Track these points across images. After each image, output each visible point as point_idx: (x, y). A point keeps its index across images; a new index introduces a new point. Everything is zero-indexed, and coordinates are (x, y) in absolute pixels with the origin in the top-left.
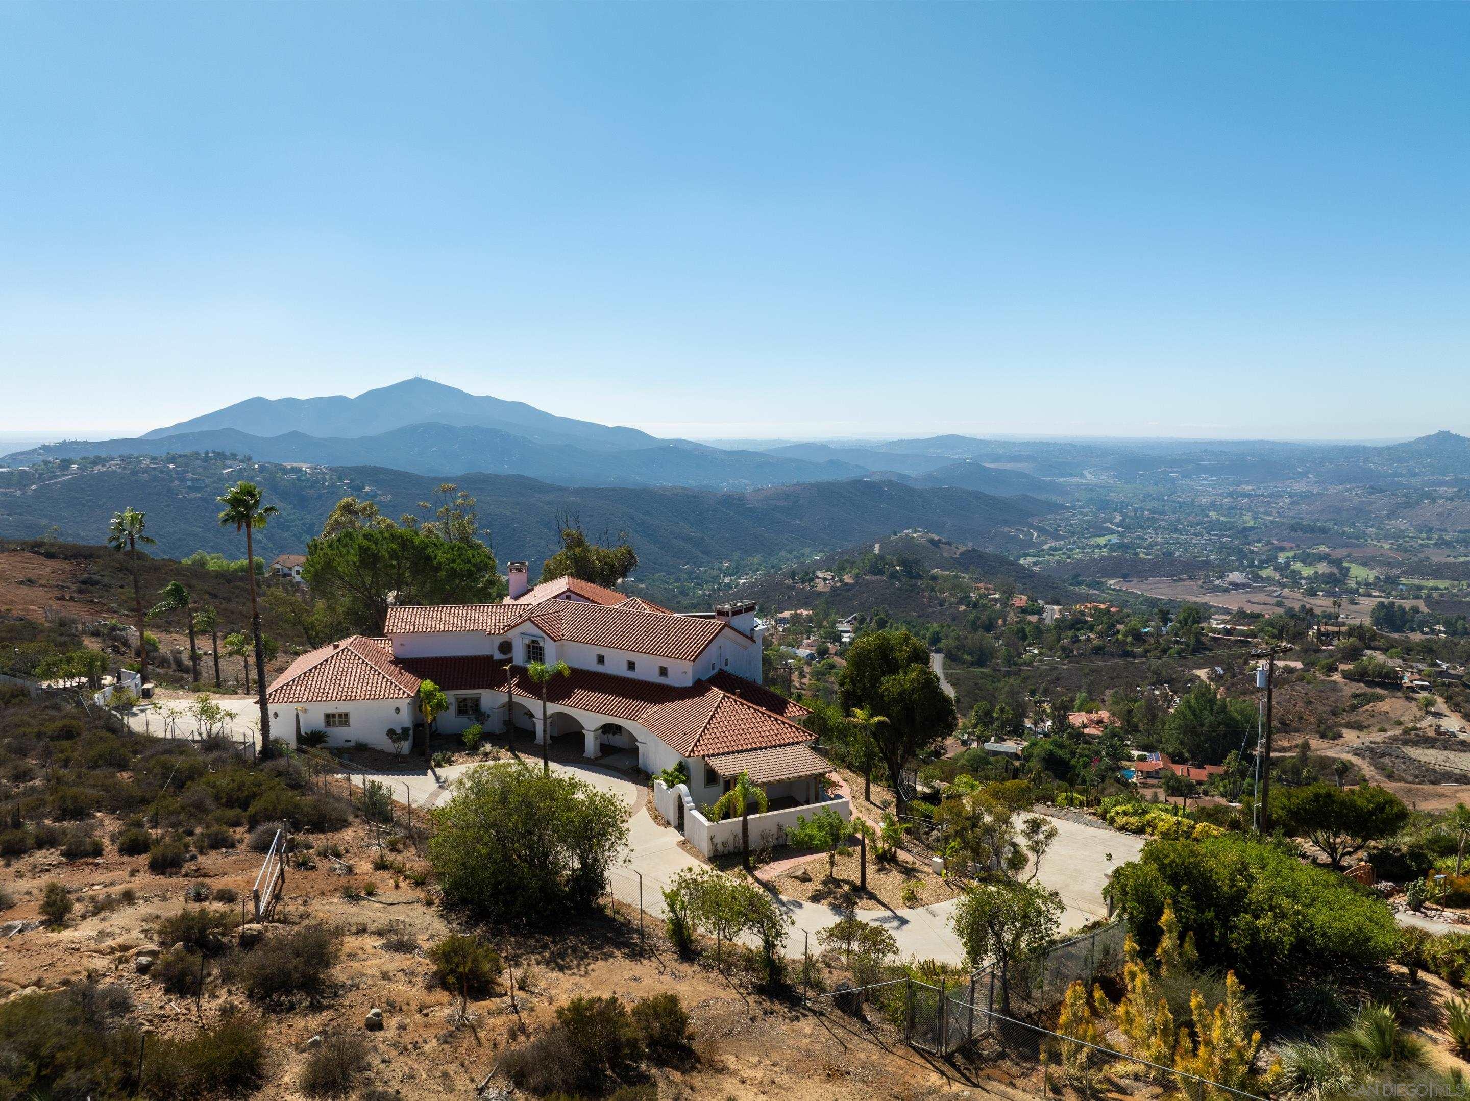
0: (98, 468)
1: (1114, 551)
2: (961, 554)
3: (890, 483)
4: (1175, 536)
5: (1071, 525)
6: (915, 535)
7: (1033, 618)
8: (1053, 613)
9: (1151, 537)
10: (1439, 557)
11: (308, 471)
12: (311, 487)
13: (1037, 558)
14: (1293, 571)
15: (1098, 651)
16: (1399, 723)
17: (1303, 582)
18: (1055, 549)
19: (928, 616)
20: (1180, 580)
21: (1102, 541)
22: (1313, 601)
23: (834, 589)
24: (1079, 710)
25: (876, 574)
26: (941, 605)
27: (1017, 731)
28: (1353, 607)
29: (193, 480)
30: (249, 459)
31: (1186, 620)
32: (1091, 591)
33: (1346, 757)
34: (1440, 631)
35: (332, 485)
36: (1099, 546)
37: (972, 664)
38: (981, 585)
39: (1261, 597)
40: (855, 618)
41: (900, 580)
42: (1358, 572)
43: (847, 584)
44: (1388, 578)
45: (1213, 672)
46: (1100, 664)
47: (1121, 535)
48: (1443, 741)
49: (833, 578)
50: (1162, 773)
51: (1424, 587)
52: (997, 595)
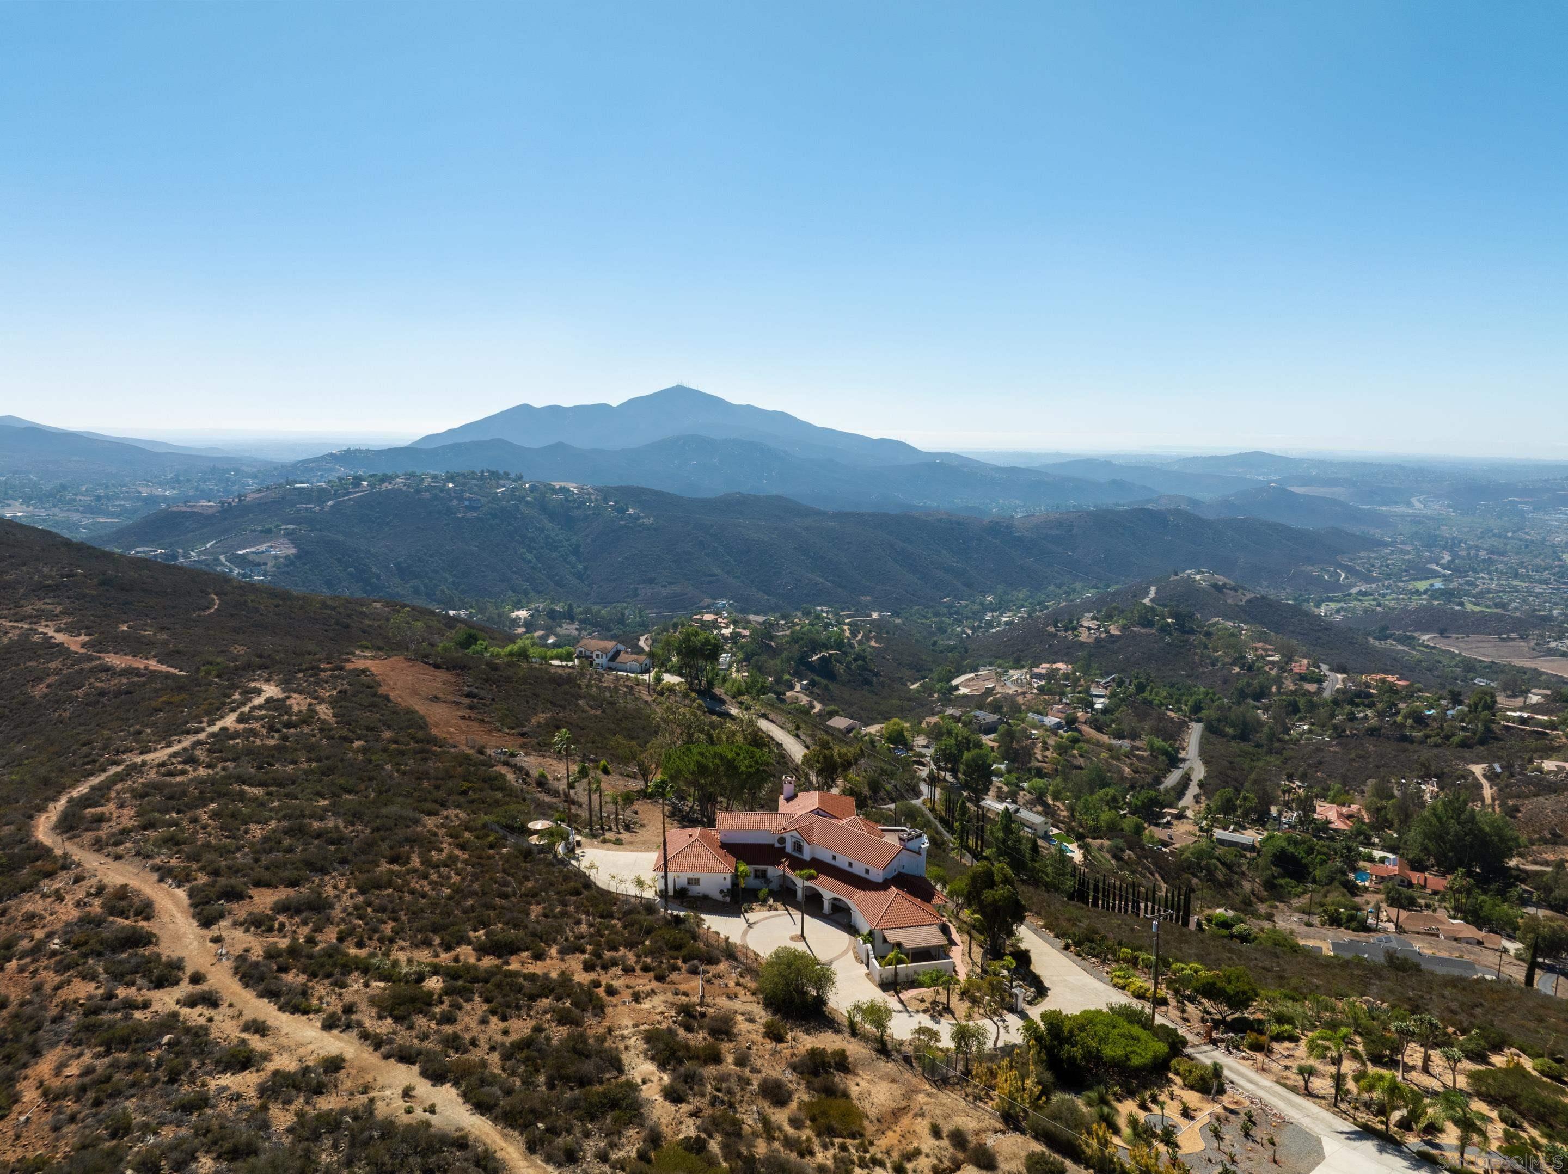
0: (386, 486)
1: (1436, 599)
2: (1248, 601)
3: (1177, 512)
4: (1515, 583)
5: (1387, 566)
6: (1198, 577)
7: (1312, 687)
8: (1336, 681)
9: (1484, 582)
11: (575, 491)
12: (579, 508)
13: (1342, 604)
15: (1373, 732)
18: (1365, 594)
19: (1197, 677)
20: (1509, 639)
21: (1422, 585)
23: (1098, 640)
24: (1332, 802)
25: (1144, 626)
26: (1213, 665)
27: (1261, 820)
29: (470, 499)
30: (521, 478)
31: (1476, 705)
32: (1400, 647)
35: (597, 507)
36: (1417, 592)
37: (1234, 738)
38: (1260, 645)
40: (1113, 679)
41: (1171, 635)
43: (1112, 636)
45: (1491, 768)
46: (1371, 748)
47: (1446, 579)
49: (1099, 628)
50: (1397, 880)
52: (1276, 657)
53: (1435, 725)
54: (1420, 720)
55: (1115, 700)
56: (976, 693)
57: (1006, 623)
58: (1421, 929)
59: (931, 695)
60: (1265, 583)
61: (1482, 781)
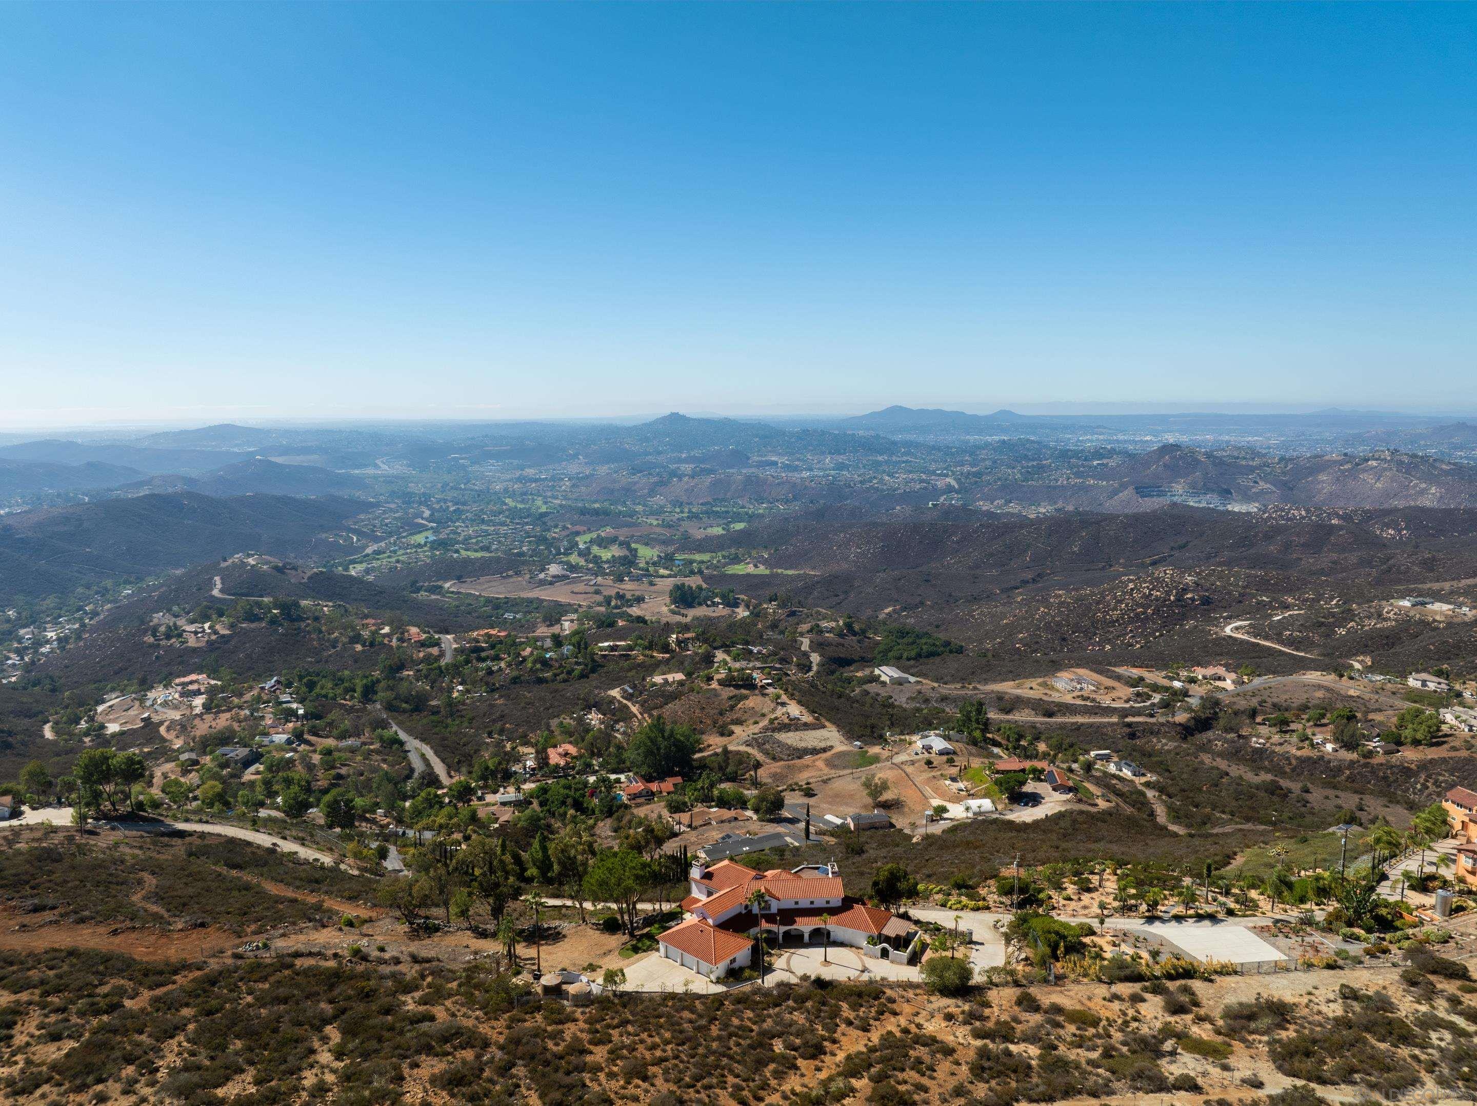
1: (436, 549)
2: (309, 578)
4: (484, 527)
5: (386, 525)
6: (251, 561)
7: (435, 651)
8: (449, 642)
9: (465, 530)
10: (698, 534)
13: (364, 565)
14: (595, 556)
15: (515, 681)
16: (764, 715)
17: (606, 566)
18: (378, 552)
19: (327, 661)
20: (508, 576)
21: (420, 538)
22: (623, 586)
23: (211, 643)
25: (252, 622)
26: (335, 647)
28: (652, 588)
31: (579, 643)
33: (743, 748)
34: (718, 603)
36: (419, 546)
37: (413, 711)
38: (368, 620)
39: (580, 587)
41: (281, 625)
42: (646, 553)
43: (223, 636)
44: (667, 555)
45: (625, 691)
46: (528, 695)
47: (435, 531)
48: (793, 725)
49: (204, 631)
50: (644, 793)
51: (694, 561)
52: (387, 630)
53: (557, 665)
54: (545, 663)
56: (130, 727)
57: (59, 639)
58: (701, 822)
60: (292, 555)
61: (625, 702)
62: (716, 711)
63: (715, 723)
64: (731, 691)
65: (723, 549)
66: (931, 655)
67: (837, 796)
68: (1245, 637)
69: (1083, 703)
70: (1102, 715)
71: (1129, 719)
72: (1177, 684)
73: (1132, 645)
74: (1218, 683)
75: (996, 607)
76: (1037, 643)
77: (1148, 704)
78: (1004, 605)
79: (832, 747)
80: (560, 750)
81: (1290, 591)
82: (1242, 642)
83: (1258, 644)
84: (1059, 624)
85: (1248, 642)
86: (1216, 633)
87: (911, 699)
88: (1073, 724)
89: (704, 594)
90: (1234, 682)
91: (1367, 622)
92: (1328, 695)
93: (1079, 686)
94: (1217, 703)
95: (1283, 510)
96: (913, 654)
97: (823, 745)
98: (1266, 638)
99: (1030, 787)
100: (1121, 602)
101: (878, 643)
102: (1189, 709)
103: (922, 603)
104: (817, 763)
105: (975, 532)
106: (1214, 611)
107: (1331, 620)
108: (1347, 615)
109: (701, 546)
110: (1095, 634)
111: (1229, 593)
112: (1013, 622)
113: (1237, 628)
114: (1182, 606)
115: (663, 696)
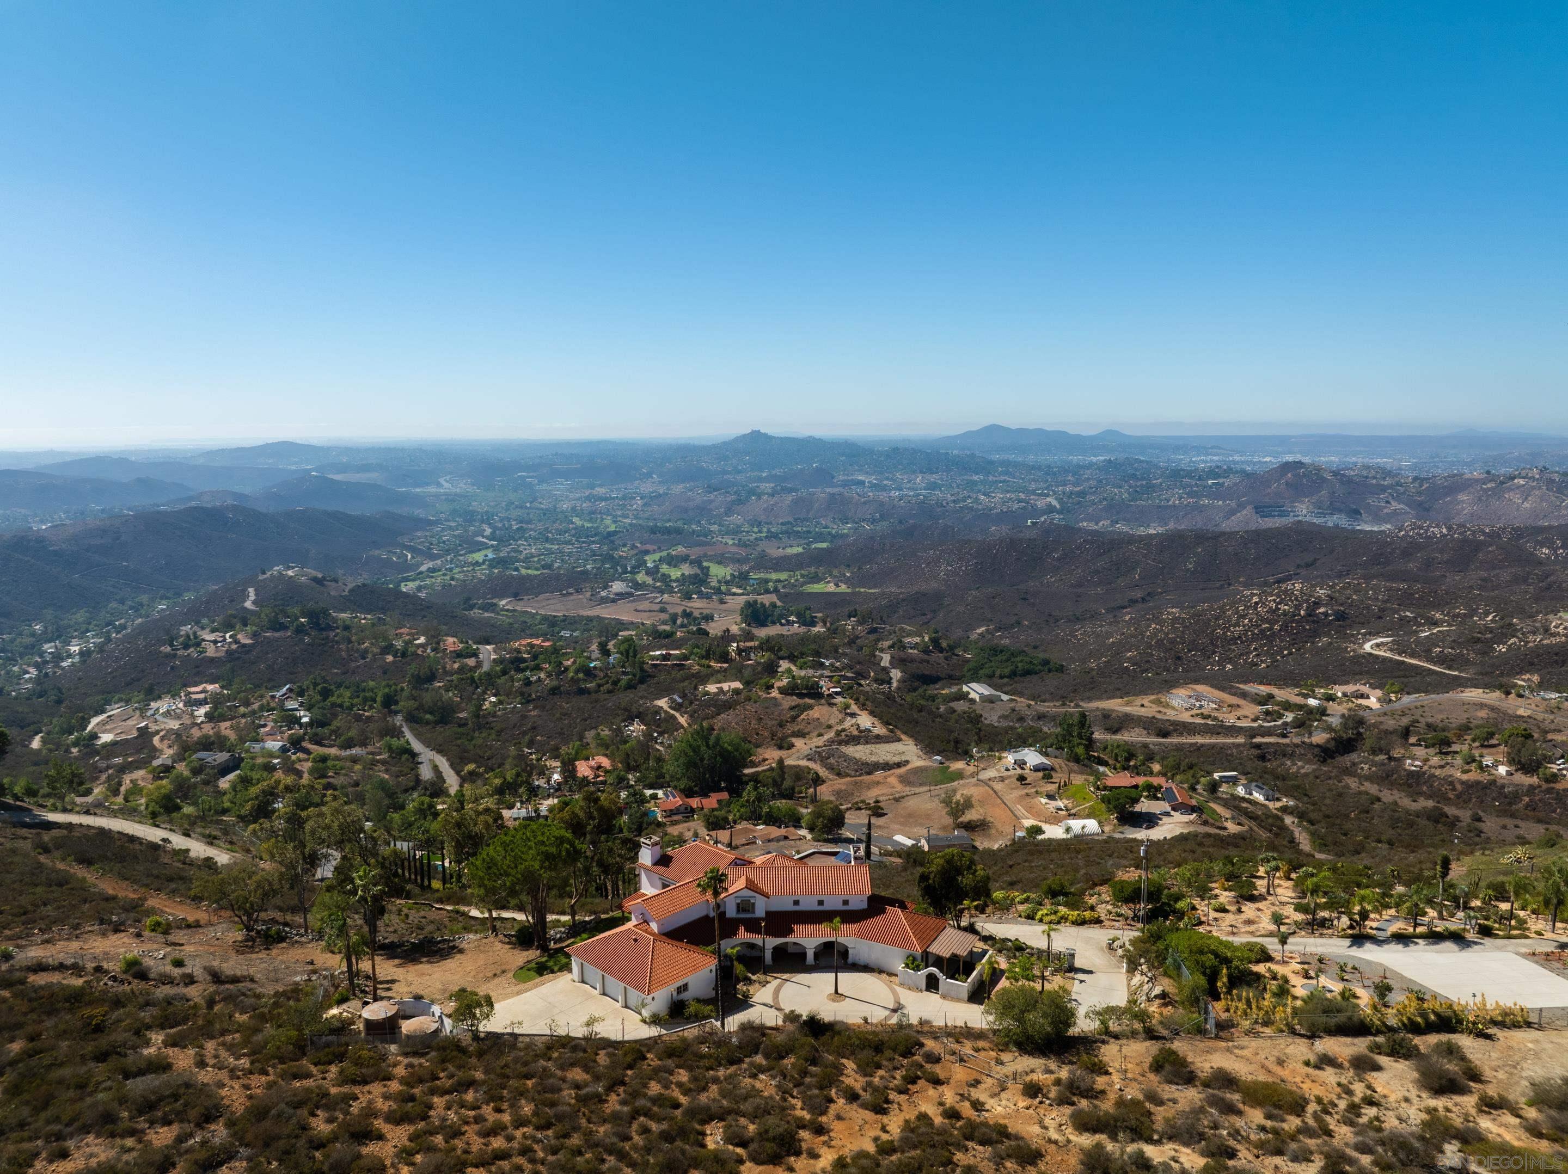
1: (494, 567)
2: (350, 591)
4: (548, 546)
5: (444, 543)
6: (290, 573)
7: (471, 662)
8: (488, 652)
9: (528, 549)
10: (774, 551)
13: (417, 583)
14: (664, 575)
15: (554, 691)
16: (830, 727)
17: (674, 585)
18: (432, 570)
19: (354, 673)
20: (569, 594)
21: (479, 557)
22: (691, 604)
23: (231, 653)
24: (580, 760)
25: (275, 630)
26: (364, 658)
28: (723, 606)
31: (627, 651)
32: (486, 615)
33: (803, 763)
34: (794, 622)
36: (477, 563)
37: (437, 723)
38: (402, 630)
39: (645, 605)
40: (290, 690)
41: (308, 634)
42: (719, 572)
43: (244, 646)
44: (741, 574)
45: (673, 701)
46: (566, 706)
47: (496, 549)
48: (864, 737)
49: (225, 640)
50: (682, 809)
51: (770, 580)
52: (422, 640)
53: (602, 675)
54: (589, 673)
55: (315, 710)
56: (124, 737)
57: (81, 653)
58: (744, 841)
59: (67, 751)
61: (672, 712)
62: (775, 722)
63: (773, 735)
64: (794, 700)
65: (802, 568)
66: (1027, 673)
67: (910, 815)
68: (1388, 654)
69: (1203, 721)
70: (1226, 735)
71: (1258, 740)
72: (1312, 702)
73: (1256, 665)
74: (1360, 701)
75: (1101, 626)
76: (1147, 662)
77: (1280, 722)
78: (1110, 624)
79: (907, 762)
80: (592, 763)
81: (1437, 606)
82: (1385, 659)
83: (1403, 662)
84: (1173, 642)
85: (1391, 660)
86: (1353, 650)
87: (1003, 717)
88: (1191, 745)
89: (777, 612)
90: (1379, 700)
91: (1531, 638)
92: (1492, 715)
93: (1198, 704)
94: (1361, 722)
95: (1421, 528)
96: (1007, 671)
97: (897, 759)
98: (1412, 656)
99: (1145, 806)
100: (1244, 617)
101: (967, 661)
102: (1329, 728)
103: (1018, 623)
104: (889, 780)
105: (1078, 548)
106: (1351, 627)
107: (1489, 636)
108: (1507, 631)
109: (779, 564)
110: (1214, 652)
111: (1368, 608)
112: (1120, 641)
113: (1378, 645)
114: (1314, 622)
115: (715, 706)
